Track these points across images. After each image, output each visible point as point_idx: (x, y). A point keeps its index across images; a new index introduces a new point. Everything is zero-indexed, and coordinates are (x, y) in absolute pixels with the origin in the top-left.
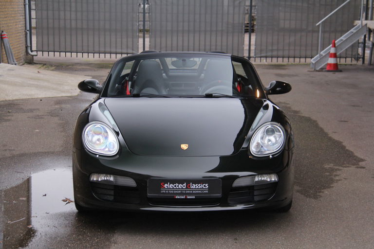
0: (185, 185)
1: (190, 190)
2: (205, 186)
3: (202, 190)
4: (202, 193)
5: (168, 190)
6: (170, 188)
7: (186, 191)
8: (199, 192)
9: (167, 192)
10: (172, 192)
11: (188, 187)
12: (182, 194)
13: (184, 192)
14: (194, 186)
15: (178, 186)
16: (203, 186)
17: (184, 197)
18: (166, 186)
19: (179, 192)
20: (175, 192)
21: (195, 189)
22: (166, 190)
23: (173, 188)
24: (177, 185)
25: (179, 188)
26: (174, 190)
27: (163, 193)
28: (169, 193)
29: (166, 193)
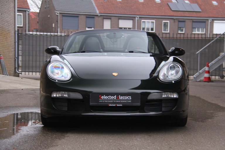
0: (115, 97)
1: (119, 101)
2: (129, 98)
3: (127, 101)
4: (127, 103)
5: (104, 100)
6: (106, 99)
7: (116, 101)
8: (125, 102)
9: (103, 101)
10: (107, 101)
11: (118, 98)
12: (113, 103)
13: (115, 101)
14: (121, 98)
15: (111, 98)
16: (127, 98)
17: (115, 105)
18: (102, 97)
19: (112, 101)
20: (109, 101)
21: (123, 100)
22: (102, 100)
23: (108, 99)
24: (110, 96)
25: (112, 99)
26: (108, 101)
27: (101, 102)
28: (105, 103)
29: (103, 103)
